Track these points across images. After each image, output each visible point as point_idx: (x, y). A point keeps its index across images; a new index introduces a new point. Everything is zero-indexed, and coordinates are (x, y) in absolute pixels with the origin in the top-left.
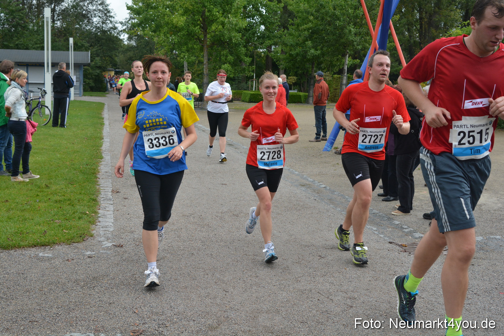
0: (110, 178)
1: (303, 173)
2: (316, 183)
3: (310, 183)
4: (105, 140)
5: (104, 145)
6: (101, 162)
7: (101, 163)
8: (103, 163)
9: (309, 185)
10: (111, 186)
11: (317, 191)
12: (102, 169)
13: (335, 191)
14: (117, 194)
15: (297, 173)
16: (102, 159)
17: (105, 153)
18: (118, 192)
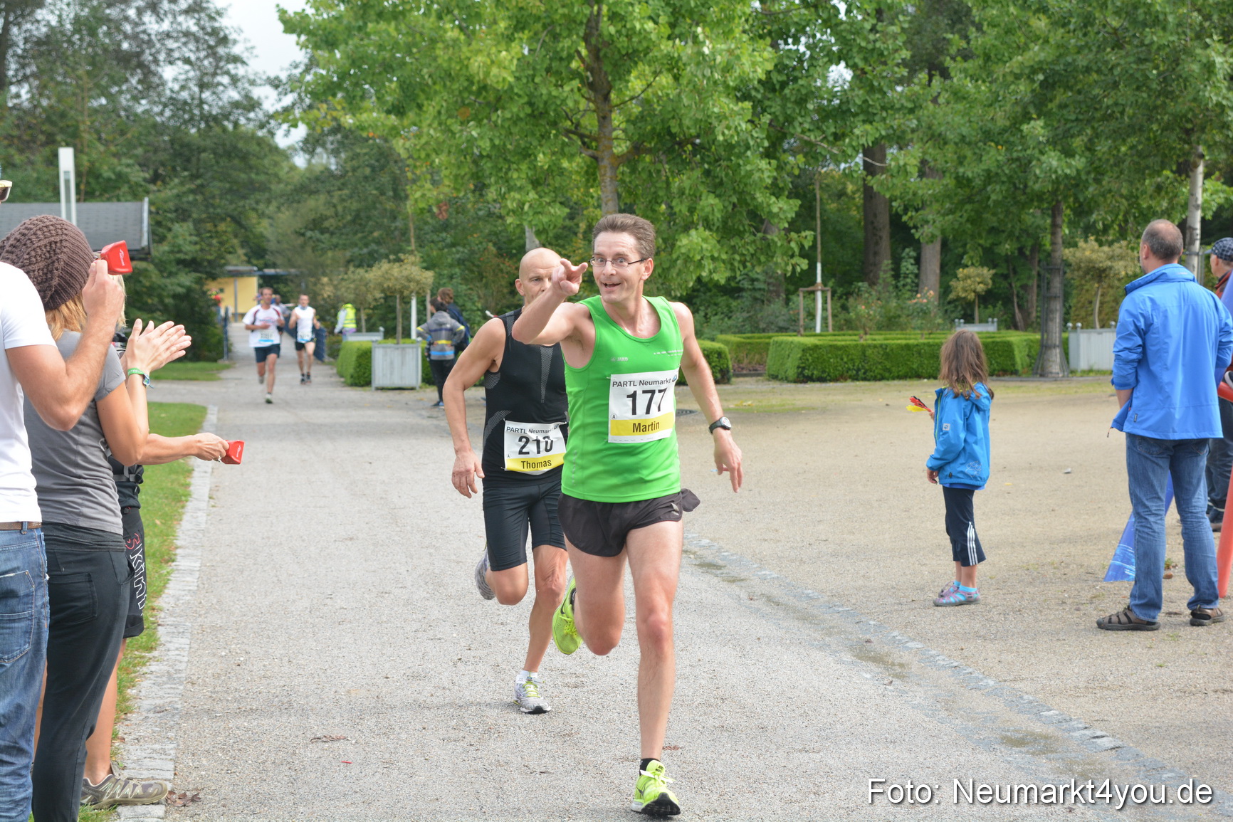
0: (171, 734)
1: (1019, 685)
2: (1074, 730)
3: (1050, 730)
4: (182, 563)
5: (171, 585)
6: (144, 664)
7: (145, 669)
8: (153, 668)
9: (1046, 737)
10: (170, 775)
11: (1078, 769)
12: (143, 693)
13: (1163, 768)
14: (192, 808)
15: (991, 683)
16: (152, 649)
17: (170, 620)
18: (194, 799)
